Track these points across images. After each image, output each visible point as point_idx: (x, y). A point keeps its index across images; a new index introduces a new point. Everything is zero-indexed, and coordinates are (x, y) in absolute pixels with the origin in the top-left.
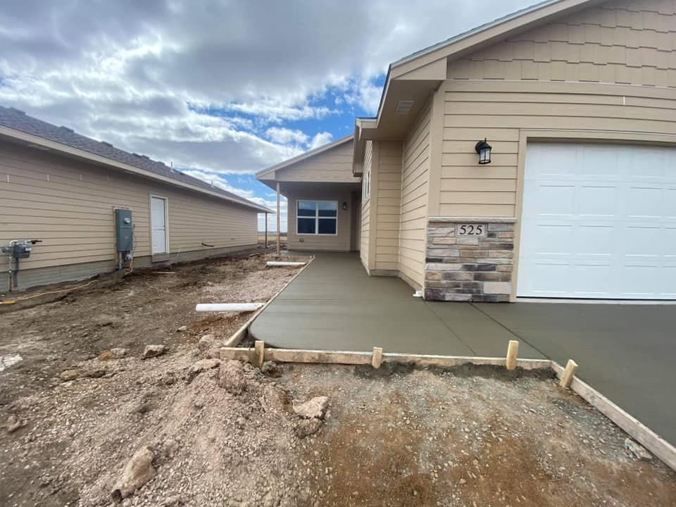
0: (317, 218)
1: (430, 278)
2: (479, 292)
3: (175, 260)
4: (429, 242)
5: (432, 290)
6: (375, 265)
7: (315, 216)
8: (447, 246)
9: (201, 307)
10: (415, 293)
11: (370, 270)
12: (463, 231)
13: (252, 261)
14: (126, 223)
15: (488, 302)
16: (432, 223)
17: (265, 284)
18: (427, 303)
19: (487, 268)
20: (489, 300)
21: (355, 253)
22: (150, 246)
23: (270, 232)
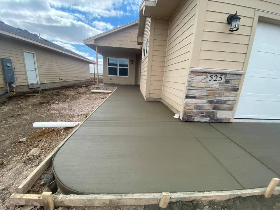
0: (118, 67)
1: (187, 108)
2: (214, 116)
3: (44, 87)
4: (189, 85)
5: (187, 116)
6: (149, 95)
7: (117, 66)
8: (200, 88)
9: (36, 125)
10: (175, 115)
11: (146, 98)
12: (211, 79)
13: (84, 89)
14: (9, 67)
15: (218, 122)
16: (193, 72)
17: (89, 103)
18: (183, 122)
19: (221, 102)
20: (219, 122)
21: (137, 86)
22: (27, 80)
23: (100, 74)
